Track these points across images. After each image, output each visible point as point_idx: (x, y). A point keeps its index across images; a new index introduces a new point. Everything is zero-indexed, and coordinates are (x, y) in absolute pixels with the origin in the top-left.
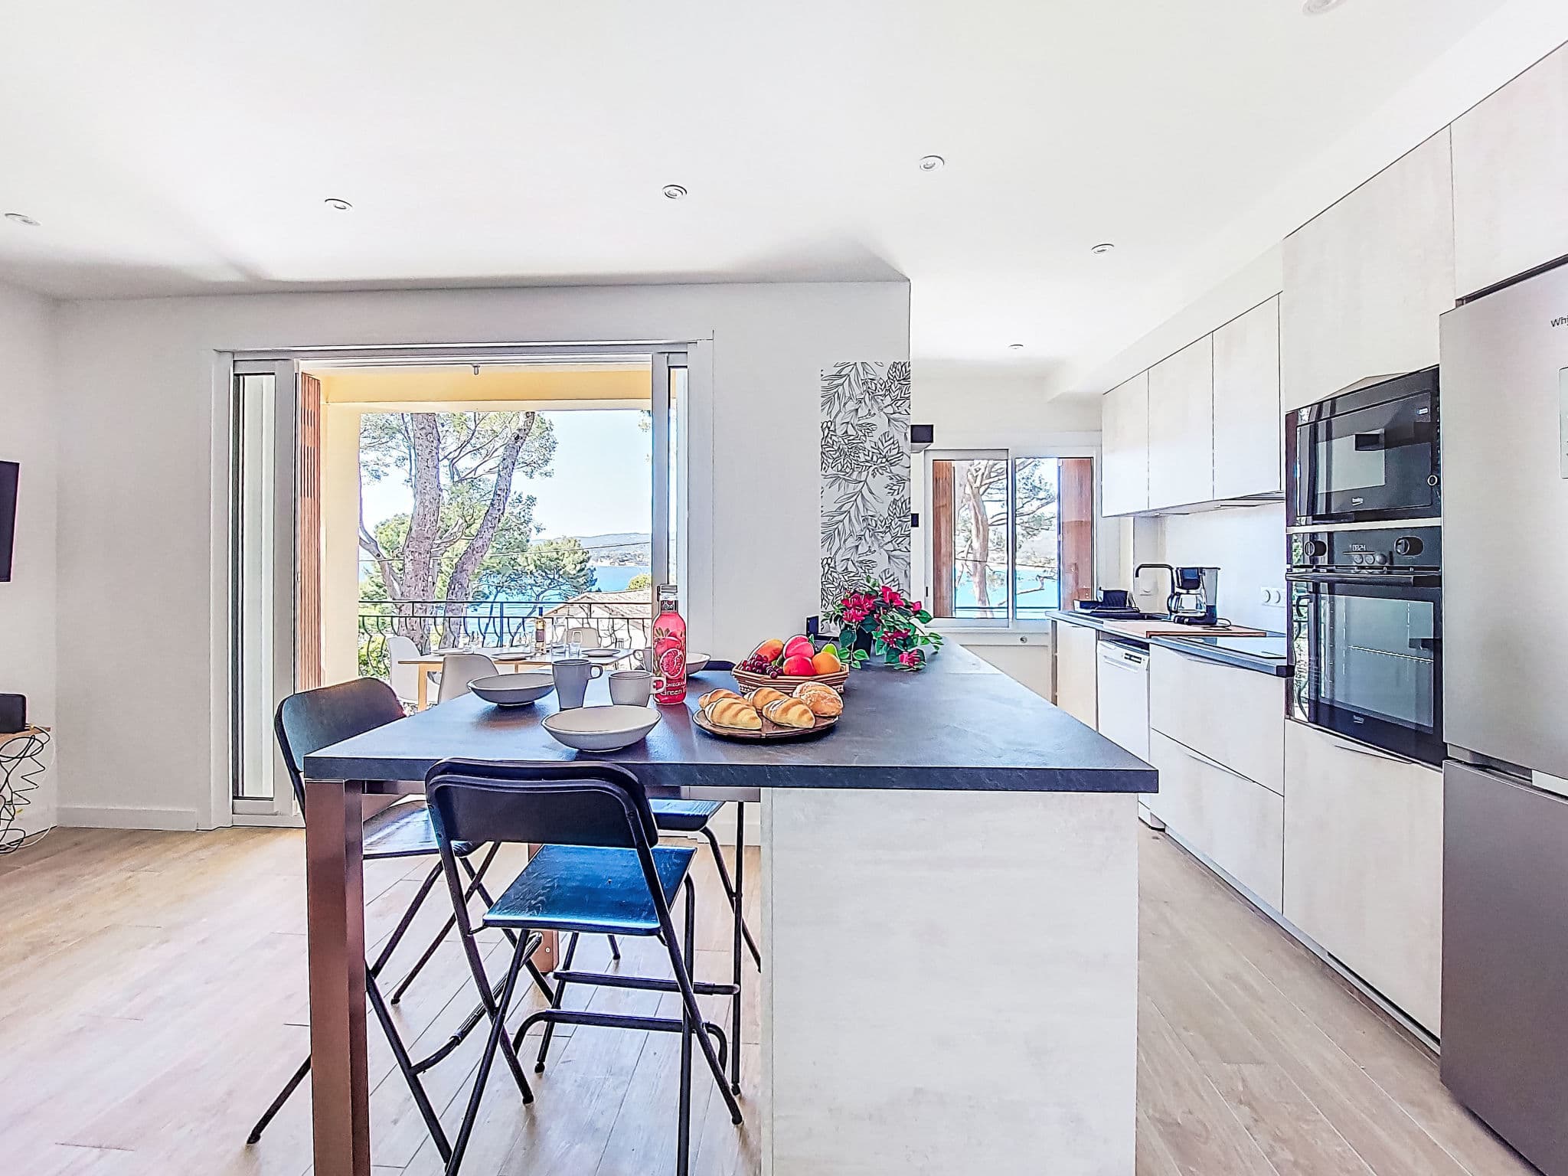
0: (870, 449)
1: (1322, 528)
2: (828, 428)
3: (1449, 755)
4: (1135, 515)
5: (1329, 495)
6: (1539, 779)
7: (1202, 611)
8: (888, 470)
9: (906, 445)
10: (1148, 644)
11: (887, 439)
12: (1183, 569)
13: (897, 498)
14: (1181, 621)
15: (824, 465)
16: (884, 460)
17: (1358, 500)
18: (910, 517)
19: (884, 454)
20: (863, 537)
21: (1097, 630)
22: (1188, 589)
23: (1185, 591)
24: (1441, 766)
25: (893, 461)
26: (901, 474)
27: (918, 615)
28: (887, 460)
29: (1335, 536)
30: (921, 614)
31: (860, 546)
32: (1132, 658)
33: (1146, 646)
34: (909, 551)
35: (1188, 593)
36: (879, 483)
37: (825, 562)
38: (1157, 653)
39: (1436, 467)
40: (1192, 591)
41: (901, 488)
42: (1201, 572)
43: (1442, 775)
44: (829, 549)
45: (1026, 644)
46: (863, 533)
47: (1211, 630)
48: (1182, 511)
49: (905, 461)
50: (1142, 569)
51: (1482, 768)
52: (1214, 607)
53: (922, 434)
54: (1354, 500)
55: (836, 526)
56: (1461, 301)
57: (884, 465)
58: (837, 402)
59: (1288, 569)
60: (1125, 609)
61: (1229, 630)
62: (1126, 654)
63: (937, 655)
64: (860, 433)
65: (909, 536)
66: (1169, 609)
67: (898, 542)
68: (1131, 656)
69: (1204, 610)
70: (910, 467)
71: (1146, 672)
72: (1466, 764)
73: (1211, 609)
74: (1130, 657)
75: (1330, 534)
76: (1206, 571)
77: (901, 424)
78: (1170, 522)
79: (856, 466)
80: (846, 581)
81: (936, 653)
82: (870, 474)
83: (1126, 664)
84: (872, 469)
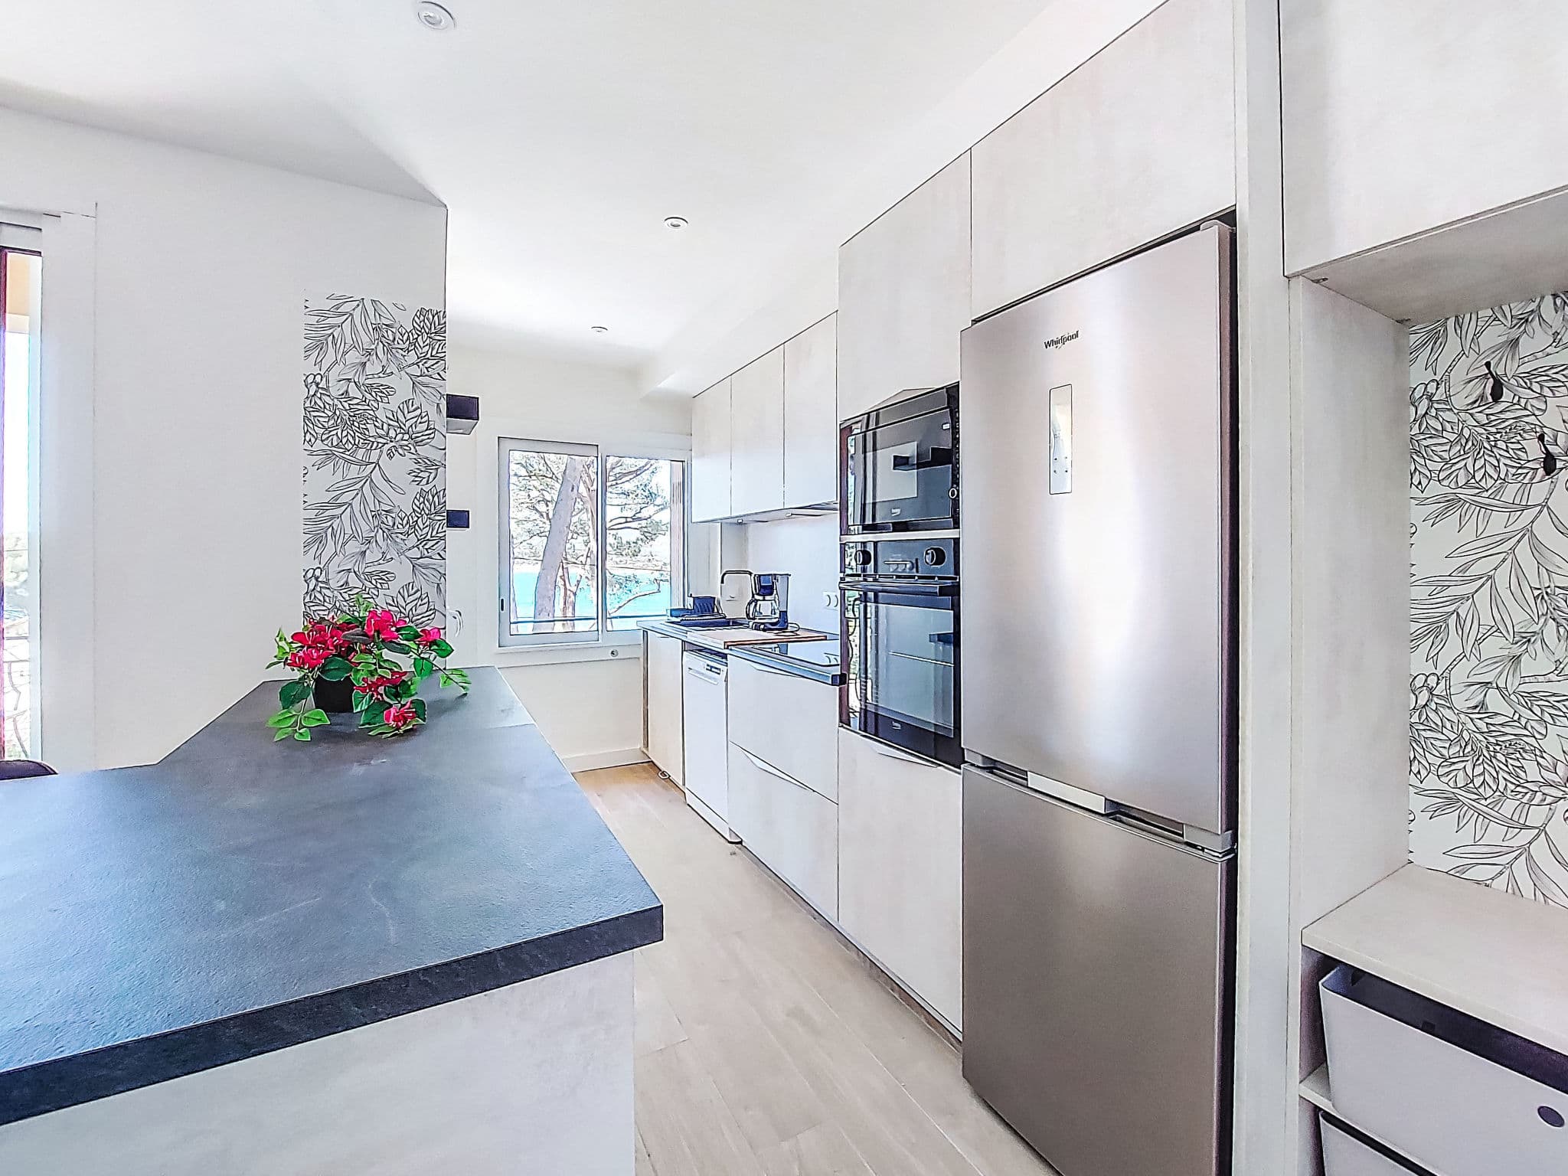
0: (385, 420)
1: (870, 537)
2: (316, 387)
3: (966, 759)
4: (722, 521)
5: (874, 504)
6: (1033, 781)
7: (776, 616)
8: (413, 451)
9: (440, 420)
10: (726, 655)
11: (411, 409)
12: (760, 576)
13: (427, 488)
14: (757, 628)
15: (308, 437)
16: (406, 437)
17: (896, 510)
18: (445, 514)
19: (406, 429)
20: (373, 540)
21: (683, 641)
22: (764, 596)
23: (761, 598)
24: (960, 768)
25: (420, 439)
26: (431, 457)
27: (435, 647)
28: (411, 437)
29: (879, 544)
30: (438, 646)
31: (368, 552)
32: (713, 670)
33: (725, 656)
34: (444, 559)
35: (764, 600)
36: (399, 467)
37: (309, 575)
38: (735, 663)
39: (956, 481)
40: (767, 598)
41: (432, 476)
42: (775, 579)
43: (961, 777)
44: (318, 557)
45: (617, 657)
46: (373, 534)
47: (783, 636)
48: (763, 518)
49: (437, 441)
50: (727, 575)
51: (990, 770)
52: (786, 612)
53: (462, 409)
54: (893, 511)
55: (329, 524)
56: (975, 321)
57: (406, 443)
58: (331, 350)
59: (841, 578)
60: (713, 615)
61: (797, 635)
62: (708, 665)
63: (465, 698)
64: (368, 396)
65: (443, 538)
66: (748, 615)
67: (426, 547)
68: (712, 667)
69: (777, 615)
70: (445, 449)
71: (724, 683)
72: (978, 767)
73: (784, 614)
74: (711, 669)
75: (876, 543)
76: (779, 578)
77: (432, 391)
78: (752, 527)
79: (362, 441)
80: (346, 601)
81: (466, 694)
82: (385, 453)
83: (707, 676)
84: (387, 447)
